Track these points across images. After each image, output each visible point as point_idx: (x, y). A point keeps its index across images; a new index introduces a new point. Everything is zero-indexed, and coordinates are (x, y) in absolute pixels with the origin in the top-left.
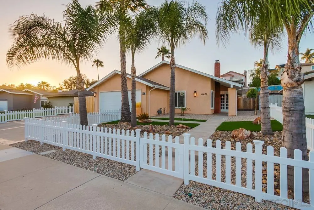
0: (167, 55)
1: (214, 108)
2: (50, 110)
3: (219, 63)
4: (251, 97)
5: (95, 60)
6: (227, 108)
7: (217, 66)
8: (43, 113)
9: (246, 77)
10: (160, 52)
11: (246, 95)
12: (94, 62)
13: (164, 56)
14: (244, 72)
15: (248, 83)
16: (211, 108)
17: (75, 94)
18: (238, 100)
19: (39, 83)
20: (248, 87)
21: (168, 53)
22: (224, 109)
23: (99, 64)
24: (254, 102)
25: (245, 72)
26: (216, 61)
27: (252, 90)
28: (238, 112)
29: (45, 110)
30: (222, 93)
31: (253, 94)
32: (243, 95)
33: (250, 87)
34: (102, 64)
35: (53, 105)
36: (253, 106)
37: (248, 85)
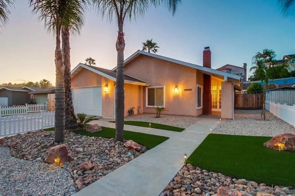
0: (153, 49)
1: (201, 107)
2: (33, 106)
3: (209, 51)
4: (254, 93)
5: (87, 59)
6: (220, 107)
7: (207, 55)
8: (27, 109)
9: (245, 70)
10: (145, 46)
11: (246, 90)
12: (87, 60)
13: (151, 51)
14: (243, 64)
15: (248, 77)
16: (198, 108)
17: (52, 91)
18: (236, 97)
19: (41, 81)
20: (248, 81)
21: (155, 47)
22: (216, 107)
23: (91, 62)
24: (258, 99)
25: (245, 65)
26: (206, 48)
27: (255, 84)
28: (236, 111)
29: (29, 106)
30: (213, 88)
31: (256, 90)
32: (242, 90)
33: (251, 81)
34: (94, 62)
35: (37, 102)
36: (256, 103)
37: (249, 79)
